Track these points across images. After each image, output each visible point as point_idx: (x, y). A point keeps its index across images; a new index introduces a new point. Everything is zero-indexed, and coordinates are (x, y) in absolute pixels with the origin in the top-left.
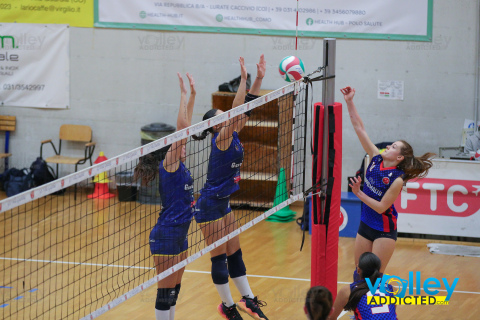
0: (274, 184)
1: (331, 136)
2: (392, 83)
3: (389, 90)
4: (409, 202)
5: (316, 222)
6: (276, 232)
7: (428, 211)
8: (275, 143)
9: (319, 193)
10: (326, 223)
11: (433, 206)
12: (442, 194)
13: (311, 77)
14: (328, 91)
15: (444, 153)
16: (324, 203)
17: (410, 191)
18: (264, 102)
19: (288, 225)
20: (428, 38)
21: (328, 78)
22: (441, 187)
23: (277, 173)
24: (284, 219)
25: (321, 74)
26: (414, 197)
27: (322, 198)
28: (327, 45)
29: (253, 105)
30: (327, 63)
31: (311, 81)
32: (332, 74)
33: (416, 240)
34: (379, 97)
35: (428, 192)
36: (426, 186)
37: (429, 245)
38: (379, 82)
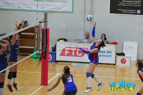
0: (33, 49)
1: (46, 36)
2: (63, 24)
3: (63, 25)
4: (67, 53)
5: (42, 58)
6: (34, 61)
7: (72, 56)
8: (34, 39)
9: (43, 51)
10: (45, 58)
11: (73, 54)
12: (75, 51)
13: (41, 22)
14: (46, 25)
15: (76, 41)
16: (45, 53)
17: (68, 50)
18: (29, 28)
19: (37, 59)
20: (72, 12)
21: (45, 22)
22: (75, 49)
23: (34, 46)
24: (36, 58)
25: (44, 21)
26: (68, 52)
27: (44, 52)
28: (45, 13)
29: (26, 28)
30: (45, 18)
31: (41, 23)
32: (46, 21)
33: (69, 63)
34: (60, 27)
35: (72, 51)
36: (71, 49)
37: (72, 64)
38: (60, 23)
